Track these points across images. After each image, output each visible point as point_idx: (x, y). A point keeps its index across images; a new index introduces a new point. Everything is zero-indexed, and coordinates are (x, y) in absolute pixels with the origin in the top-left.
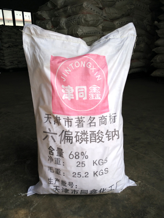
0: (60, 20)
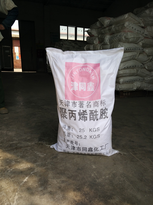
0: (105, 37)
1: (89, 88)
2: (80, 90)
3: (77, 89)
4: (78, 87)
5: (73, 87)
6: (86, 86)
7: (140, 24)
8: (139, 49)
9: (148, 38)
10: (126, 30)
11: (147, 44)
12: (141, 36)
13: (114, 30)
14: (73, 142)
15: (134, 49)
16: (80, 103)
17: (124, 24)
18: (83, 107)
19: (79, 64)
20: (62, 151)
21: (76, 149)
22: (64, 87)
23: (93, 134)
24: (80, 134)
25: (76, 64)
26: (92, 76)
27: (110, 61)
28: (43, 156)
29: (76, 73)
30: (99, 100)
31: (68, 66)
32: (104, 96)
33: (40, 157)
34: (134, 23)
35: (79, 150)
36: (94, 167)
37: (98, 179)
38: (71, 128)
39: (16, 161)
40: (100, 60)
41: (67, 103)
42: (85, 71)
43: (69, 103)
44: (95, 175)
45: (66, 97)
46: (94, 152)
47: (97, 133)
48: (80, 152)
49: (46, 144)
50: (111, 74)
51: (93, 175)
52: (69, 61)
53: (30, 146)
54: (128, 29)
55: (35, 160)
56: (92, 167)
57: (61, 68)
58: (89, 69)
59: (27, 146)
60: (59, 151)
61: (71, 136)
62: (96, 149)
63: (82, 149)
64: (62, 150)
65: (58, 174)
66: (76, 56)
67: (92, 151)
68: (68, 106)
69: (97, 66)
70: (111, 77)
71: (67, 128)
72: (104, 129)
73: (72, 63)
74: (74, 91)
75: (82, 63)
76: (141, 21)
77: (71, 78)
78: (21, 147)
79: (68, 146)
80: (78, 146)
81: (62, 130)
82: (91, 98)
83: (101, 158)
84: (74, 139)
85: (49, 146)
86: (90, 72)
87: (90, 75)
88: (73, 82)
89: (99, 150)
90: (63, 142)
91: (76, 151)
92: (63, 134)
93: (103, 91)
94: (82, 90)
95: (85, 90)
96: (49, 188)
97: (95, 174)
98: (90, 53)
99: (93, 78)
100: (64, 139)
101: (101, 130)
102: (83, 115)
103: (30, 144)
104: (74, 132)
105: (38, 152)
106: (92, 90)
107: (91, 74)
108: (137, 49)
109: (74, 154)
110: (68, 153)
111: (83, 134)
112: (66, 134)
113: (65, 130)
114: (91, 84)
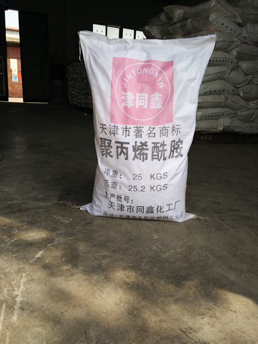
1: (154, 104)
2: (137, 107)
3: (133, 105)
4: (134, 101)
5: (125, 100)
6: (148, 100)
7: (236, 19)
8: (230, 61)
9: (247, 43)
10: (212, 28)
11: (244, 54)
12: (235, 39)
13: (190, 27)
14: (121, 198)
15: (223, 60)
16: (136, 129)
17: (209, 16)
18: (141, 136)
19: (137, 61)
20: (102, 214)
21: (126, 209)
22: (109, 100)
23: (156, 182)
24: (133, 183)
25: (132, 61)
26: (160, 82)
27: (191, 58)
28: (68, 221)
29: (132, 77)
30: (170, 125)
31: (118, 64)
32: (178, 118)
33: (62, 223)
34: (225, 17)
35: (132, 210)
36: (156, 236)
37: (163, 253)
38: (119, 174)
39: (20, 229)
40: (174, 56)
41: (114, 129)
42: (147, 73)
43: (117, 129)
44: (158, 248)
45: (112, 118)
46: (155, 215)
47: (162, 182)
48: (131, 215)
49: (72, 204)
50: (192, 80)
51: (154, 248)
52: (119, 55)
53: (43, 208)
54: (216, 26)
55: (54, 227)
56: (153, 237)
57: (105, 68)
58: (155, 71)
59: (39, 208)
60: (96, 213)
61: (118, 187)
62: (160, 209)
63: (135, 209)
64: (100, 212)
65: (95, 246)
66: (131, 48)
67: (152, 212)
68: (114, 134)
69: (168, 65)
70: (193, 84)
71: (111, 173)
72: (176, 175)
73: (124, 59)
74: (126, 108)
75: (143, 60)
76: (237, 14)
77: (123, 86)
78: (28, 209)
79: (111, 205)
80: (128, 204)
81: (103, 177)
82: (157, 121)
83: (166, 225)
84: (123, 191)
85: (78, 207)
86: (156, 75)
87: (155, 80)
88: (125, 91)
89: (165, 211)
90: (103, 199)
91: (125, 213)
92: (103, 185)
93: (178, 110)
94: (141, 107)
95: (146, 107)
96: (81, 266)
97: (157, 246)
98: (157, 44)
99: (161, 86)
100: (106, 193)
101: (169, 177)
102: (140, 150)
103: (43, 204)
104: (124, 179)
105: (59, 216)
106: (159, 106)
107: (158, 79)
108: (227, 61)
109: (121, 218)
110: (112, 217)
111: (139, 184)
112: (110, 184)
113: (107, 178)
114: (157, 97)
